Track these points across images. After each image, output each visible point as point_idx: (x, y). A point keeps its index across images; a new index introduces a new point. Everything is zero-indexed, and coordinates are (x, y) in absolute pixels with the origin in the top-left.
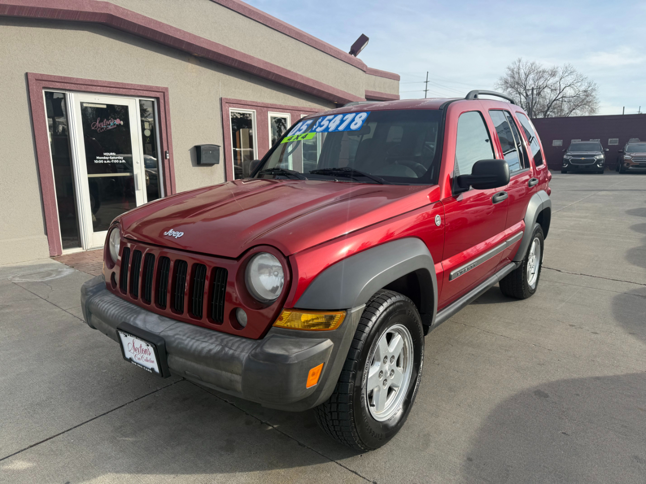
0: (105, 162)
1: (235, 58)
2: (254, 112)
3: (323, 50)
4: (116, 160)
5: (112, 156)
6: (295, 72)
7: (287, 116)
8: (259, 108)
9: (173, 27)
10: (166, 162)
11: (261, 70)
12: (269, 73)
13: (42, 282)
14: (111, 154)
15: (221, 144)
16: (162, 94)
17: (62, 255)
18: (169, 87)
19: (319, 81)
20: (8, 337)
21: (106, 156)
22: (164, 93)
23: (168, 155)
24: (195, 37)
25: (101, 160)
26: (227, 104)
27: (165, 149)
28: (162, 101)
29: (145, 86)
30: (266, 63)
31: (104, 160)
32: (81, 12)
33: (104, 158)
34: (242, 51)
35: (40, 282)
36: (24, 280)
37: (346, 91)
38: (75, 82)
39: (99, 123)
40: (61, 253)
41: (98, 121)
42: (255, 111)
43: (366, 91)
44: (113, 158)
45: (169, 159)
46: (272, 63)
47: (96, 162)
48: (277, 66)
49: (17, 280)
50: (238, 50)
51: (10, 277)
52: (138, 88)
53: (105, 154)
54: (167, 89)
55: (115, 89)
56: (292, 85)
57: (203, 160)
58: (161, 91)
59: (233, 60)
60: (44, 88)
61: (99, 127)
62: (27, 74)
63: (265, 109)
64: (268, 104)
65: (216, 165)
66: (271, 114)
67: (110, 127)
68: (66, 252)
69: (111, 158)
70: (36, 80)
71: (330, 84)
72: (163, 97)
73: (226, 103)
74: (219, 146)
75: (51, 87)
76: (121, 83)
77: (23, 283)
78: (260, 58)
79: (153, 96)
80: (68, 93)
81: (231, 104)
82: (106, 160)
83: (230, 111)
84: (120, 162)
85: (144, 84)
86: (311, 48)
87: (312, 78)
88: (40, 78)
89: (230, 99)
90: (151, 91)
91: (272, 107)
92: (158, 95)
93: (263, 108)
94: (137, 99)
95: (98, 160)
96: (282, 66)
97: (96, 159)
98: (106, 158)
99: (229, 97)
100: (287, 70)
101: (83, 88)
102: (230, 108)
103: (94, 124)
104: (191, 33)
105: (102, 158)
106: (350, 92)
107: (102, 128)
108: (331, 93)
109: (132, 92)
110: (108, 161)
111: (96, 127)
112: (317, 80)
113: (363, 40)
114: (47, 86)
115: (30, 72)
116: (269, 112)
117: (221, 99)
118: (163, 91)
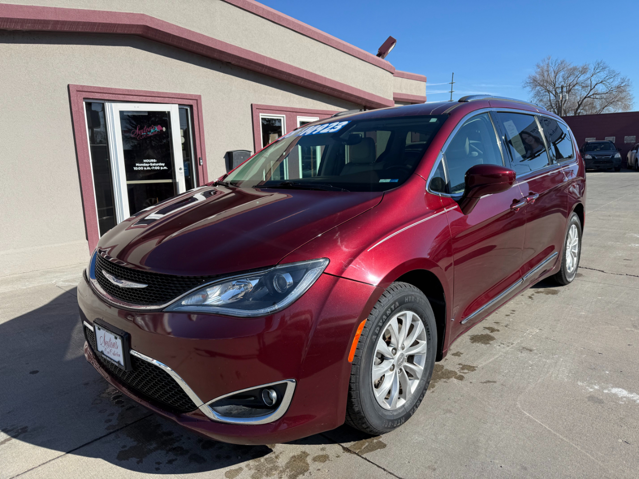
0: (145, 168)
1: (265, 64)
2: (283, 117)
3: (351, 53)
4: (157, 166)
5: (153, 163)
6: (324, 76)
7: (316, 120)
8: (288, 113)
9: (205, 36)
10: (200, 168)
11: (290, 75)
14: (152, 160)
15: (252, 149)
16: (195, 101)
18: (202, 95)
19: (348, 84)
21: (146, 163)
22: (197, 100)
23: (201, 161)
24: (226, 44)
25: (141, 167)
27: (199, 156)
28: (195, 108)
29: (179, 94)
30: (296, 68)
31: (143, 167)
32: (119, 24)
33: (144, 165)
34: (272, 57)
36: (67, 284)
37: (374, 93)
38: (114, 92)
39: (139, 130)
41: (138, 129)
42: (285, 116)
43: (394, 94)
44: (153, 165)
45: (202, 165)
46: (301, 68)
47: (135, 168)
48: (306, 71)
49: (60, 283)
50: (268, 56)
51: (54, 281)
52: (173, 96)
53: (145, 161)
54: (200, 96)
55: (151, 98)
56: (321, 89)
57: (235, 166)
58: (194, 98)
60: (85, 99)
61: (138, 135)
62: (68, 86)
63: (294, 113)
64: (297, 108)
66: (300, 119)
67: (150, 134)
69: (151, 164)
70: (77, 91)
71: (358, 87)
72: (196, 104)
73: (257, 109)
74: (250, 152)
75: (91, 97)
76: (156, 92)
77: (66, 287)
78: (289, 63)
80: (106, 103)
81: (261, 110)
82: (146, 167)
83: (261, 117)
84: (162, 168)
85: (178, 92)
86: (339, 51)
87: (341, 82)
88: (81, 89)
89: (260, 105)
90: (185, 99)
91: (301, 111)
92: (191, 102)
93: (293, 112)
95: (138, 167)
96: (311, 71)
97: (135, 166)
98: (146, 165)
99: (259, 103)
100: (316, 74)
101: (121, 97)
102: (260, 114)
103: (134, 132)
104: (223, 41)
105: (142, 165)
106: (378, 94)
107: (142, 136)
108: (359, 95)
110: (149, 168)
111: (135, 135)
112: (345, 83)
113: (391, 42)
114: (87, 97)
115: (72, 84)
116: (298, 117)
117: (252, 105)
118: (196, 98)
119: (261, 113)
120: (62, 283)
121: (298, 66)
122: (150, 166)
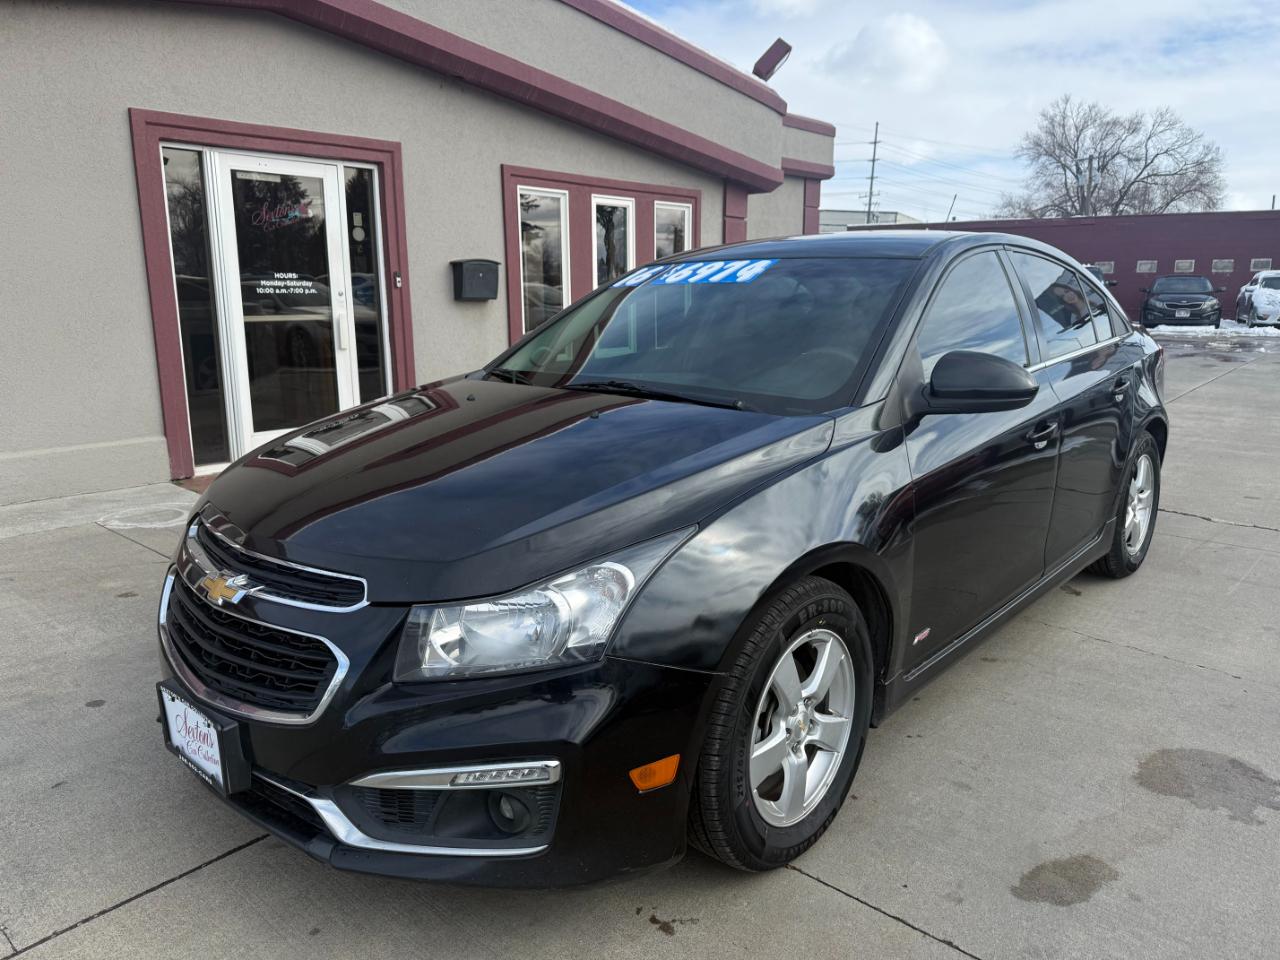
0: (277, 291)
1: (533, 84)
2: (565, 194)
3: (702, 70)
4: (299, 287)
5: (291, 279)
6: (648, 114)
7: (628, 203)
8: (574, 186)
9: (413, 19)
10: (395, 293)
11: (583, 108)
12: (597, 114)
13: (166, 529)
14: (290, 275)
15: (498, 256)
16: (388, 155)
17: (194, 477)
18: (402, 142)
19: (693, 133)
20: (125, 636)
21: (280, 280)
22: (393, 153)
23: (398, 279)
24: (456, 40)
25: (270, 287)
26: (513, 178)
27: (393, 268)
28: (388, 170)
29: (356, 139)
30: (592, 94)
31: (275, 288)
33: (276, 283)
34: (547, 71)
35: (162, 529)
36: (129, 525)
37: (744, 153)
38: (223, 130)
39: (267, 212)
40: (192, 473)
41: (264, 210)
42: (567, 192)
44: (292, 284)
45: (401, 288)
46: (604, 94)
47: (260, 291)
48: (614, 102)
49: (115, 524)
50: (539, 67)
51: (101, 519)
52: (343, 143)
53: (277, 275)
54: (398, 145)
55: (296, 144)
56: (641, 140)
57: (467, 293)
58: (386, 148)
59: (529, 87)
60: (163, 139)
61: (266, 221)
62: (130, 112)
63: (587, 188)
64: (591, 178)
65: (490, 301)
66: (597, 199)
67: (287, 222)
68: (203, 471)
69: (289, 283)
70: (148, 123)
71: (715, 139)
72: (390, 161)
73: (512, 175)
74: (497, 264)
75: (176, 138)
76: (310, 133)
77: (129, 531)
78: (580, 84)
79: (372, 159)
80: (206, 151)
81: (520, 179)
82: (280, 288)
83: (519, 192)
84: (307, 291)
85: (353, 135)
86: (679, 64)
87: (681, 127)
88: (154, 120)
89: (519, 168)
90: (366, 149)
91: (598, 184)
92: (381, 157)
93: (580, 187)
94: (341, 165)
95: (264, 287)
96: (623, 102)
97: (260, 286)
98: (280, 283)
99: (517, 164)
100: (632, 109)
101: (238, 140)
102: (519, 187)
103: (258, 215)
104: (449, 31)
105: (271, 283)
106: (752, 156)
107: (272, 224)
108: (715, 156)
109: (332, 151)
110: (284, 291)
111: (260, 221)
112: (689, 131)
113: (780, 50)
114: (166, 136)
115: (136, 107)
116: (593, 195)
117: (502, 166)
118: (392, 149)
119: (521, 184)
120: (117, 522)
121: (597, 90)
122: (286, 287)
